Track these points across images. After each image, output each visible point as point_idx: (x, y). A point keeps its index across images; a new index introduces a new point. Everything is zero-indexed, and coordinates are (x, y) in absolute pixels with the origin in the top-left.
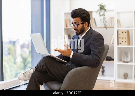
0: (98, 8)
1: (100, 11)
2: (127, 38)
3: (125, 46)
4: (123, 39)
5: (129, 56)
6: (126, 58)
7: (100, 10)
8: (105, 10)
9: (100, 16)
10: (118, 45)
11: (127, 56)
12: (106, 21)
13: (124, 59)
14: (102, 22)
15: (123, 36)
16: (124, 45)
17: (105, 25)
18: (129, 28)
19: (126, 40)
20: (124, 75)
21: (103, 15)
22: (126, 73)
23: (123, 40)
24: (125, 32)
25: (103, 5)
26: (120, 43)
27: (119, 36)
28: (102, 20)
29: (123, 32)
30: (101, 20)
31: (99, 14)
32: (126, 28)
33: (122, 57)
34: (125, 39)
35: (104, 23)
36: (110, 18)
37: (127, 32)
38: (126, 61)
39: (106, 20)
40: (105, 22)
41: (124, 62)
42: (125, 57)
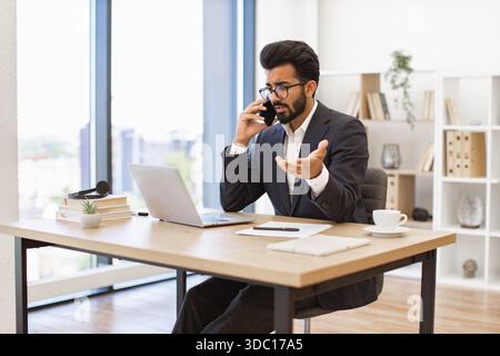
0: (391, 62)
1: (393, 73)
2: (469, 155)
3: (467, 179)
4: (458, 157)
5: (480, 210)
6: (471, 214)
7: (395, 70)
8: (409, 70)
9: (395, 87)
10: (445, 174)
11: (473, 210)
12: (410, 104)
13: (463, 218)
14: (400, 105)
15: (459, 151)
16: (462, 176)
17: (409, 114)
18: (479, 124)
19: (468, 162)
20: (465, 266)
21: (402, 85)
22: (471, 261)
23: (459, 162)
24: (467, 138)
25: (405, 54)
26: (451, 171)
27: (450, 148)
28: (400, 100)
29: (458, 138)
30: (396, 101)
31: (393, 82)
32: (472, 124)
33: (459, 210)
34: (467, 158)
35: (406, 109)
36: (426, 93)
37: (470, 138)
38: (468, 222)
39: (412, 100)
40: (408, 106)
41: (464, 226)
42: (468, 213)
